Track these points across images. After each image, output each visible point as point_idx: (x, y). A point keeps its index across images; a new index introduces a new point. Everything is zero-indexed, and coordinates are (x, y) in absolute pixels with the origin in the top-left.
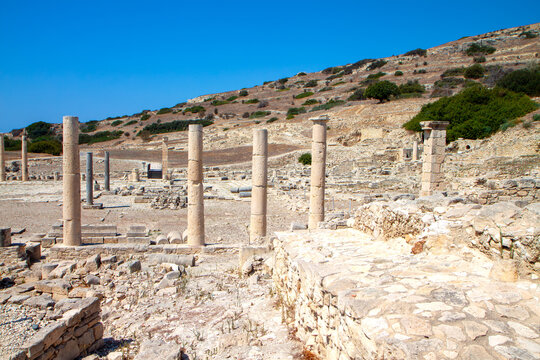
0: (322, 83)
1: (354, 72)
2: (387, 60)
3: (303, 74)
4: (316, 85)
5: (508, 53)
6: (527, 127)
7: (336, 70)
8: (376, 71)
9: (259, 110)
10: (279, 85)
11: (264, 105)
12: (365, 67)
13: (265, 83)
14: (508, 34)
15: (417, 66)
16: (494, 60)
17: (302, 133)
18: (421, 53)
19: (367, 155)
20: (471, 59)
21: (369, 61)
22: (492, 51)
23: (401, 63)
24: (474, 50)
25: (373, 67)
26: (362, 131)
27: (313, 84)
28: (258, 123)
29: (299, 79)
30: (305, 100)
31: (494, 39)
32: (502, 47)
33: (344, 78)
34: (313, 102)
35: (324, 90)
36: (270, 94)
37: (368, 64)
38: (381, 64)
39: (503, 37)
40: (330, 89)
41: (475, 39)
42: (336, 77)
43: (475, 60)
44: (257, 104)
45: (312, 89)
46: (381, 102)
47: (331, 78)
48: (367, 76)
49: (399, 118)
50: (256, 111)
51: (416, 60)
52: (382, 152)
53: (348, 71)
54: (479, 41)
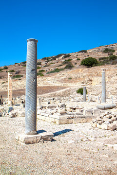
0: (43, 63)
1: (57, 59)
2: (71, 54)
4: (41, 64)
7: (48, 59)
8: (67, 59)
9: (16, 75)
10: (22, 64)
11: (18, 72)
12: (62, 57)
13: (15, 64)
15: (85, 56)
17: (58, 81)
18: (85, 52)
20: (107, 54)
21: (63, 54)
22: (114, 51)
23: (77, 56)
24: (106, 51)
25: (65, 57)
26: (92, 79)
28: (20, 80)
31: (113, 47)
33: (54, 61)
35: (46, 66)
36: (20, 68)
37: (63, 56)
38: (69, 56)
40: (48, 66)
41: (106, 47)
42: (49, 61)
43: (109, 55)
44: (14, 73)
45: (40, 66)
46: (89, 67)
47: (48, 62)
48: (64, 60)
50: (15, 75)
51: (84, 54)
53: (54, 59)
54: (108, 47)
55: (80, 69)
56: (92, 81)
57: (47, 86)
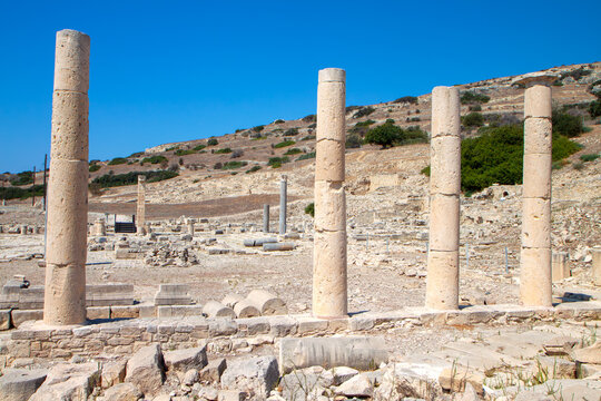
0: (304, 131)
2: (375, 107)
3: (281, 122)
4: (297, 134)
5: (503, 102)
6: (578, 168)
8: (364, 119)
9: (233, 160)
10: (253, 133)
11: (238, 155)
12: (351, 115)
13: (237, 131)
14: (501, 83)
15: (409, 114)
16: (490, 109)
17: (297, 182)
18: (413, 100)
19: (387, 204)
20: (466, 107)
21: (355, 108)
22: (486, 100)
23: (390, 111)
24: (467, 98)
25: (360, 114)
26: (371, 179)
27: (293, 132)
28: (234, 174)
29: (277, 127)
30: (286, 149)
31: (487, 87)
32: (496, 97)
34: (296, 151)
35: (307, 139)
36: (244, 143)
37: (355, 112)
38: (369, 111)
39: (496, 86)
41: (468, 87)
43: (470, 109)
44: (230, 154)
45: (293, 138)
46: (384, 148)
48: (354, 124)
49: (412, 163)
50: (229, 161)
51: (407, 107)
52: (405, 201)
54: (472, 89)
55: (363, 153)
56: (369, 183)
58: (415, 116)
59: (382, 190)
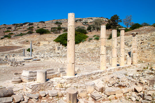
0: (13, 28)
1: (24, 26)
2: (34, 23)
3: (5, 25)
4: (11, 29)
5: (65, 25)
6: (89, 41)
7: (17, 25)
8: (31, 26)
12: (27, 25)
14: (65, 20)
15: (43, 26)
16: (63, 26)
18: (44, 22)
19: (47, 49)
20: (57, 25)
21: (28, 23)
22: (61, 24)
23: (38, 25)
24: (57, 23)
25: (30, 25)
26: (40, 42)
27: (10, 28)
29: (4, 26)
30: (8, 33)
31: (61, 21)
32: (64, 23)
33: (21, 27)
34: (12, 34)
35: (15, 30)
37: (28, 24)
38: (32, 24)
39: (63, 21)
40: (17, 30)
41: (57, 20)
42: (18, 27)
43: (58, 26)
45: (10, 30)
46: (41, 34)
47: (16, 27)
48: (29, 27)
49: (50, 39)
51: (42, 24)
52: (52, 48)
53: (22, 25)
54: (58, 21)
55: (36, 35)
57: (11, 45)
58: (45, 26)
59: (45, 45)
